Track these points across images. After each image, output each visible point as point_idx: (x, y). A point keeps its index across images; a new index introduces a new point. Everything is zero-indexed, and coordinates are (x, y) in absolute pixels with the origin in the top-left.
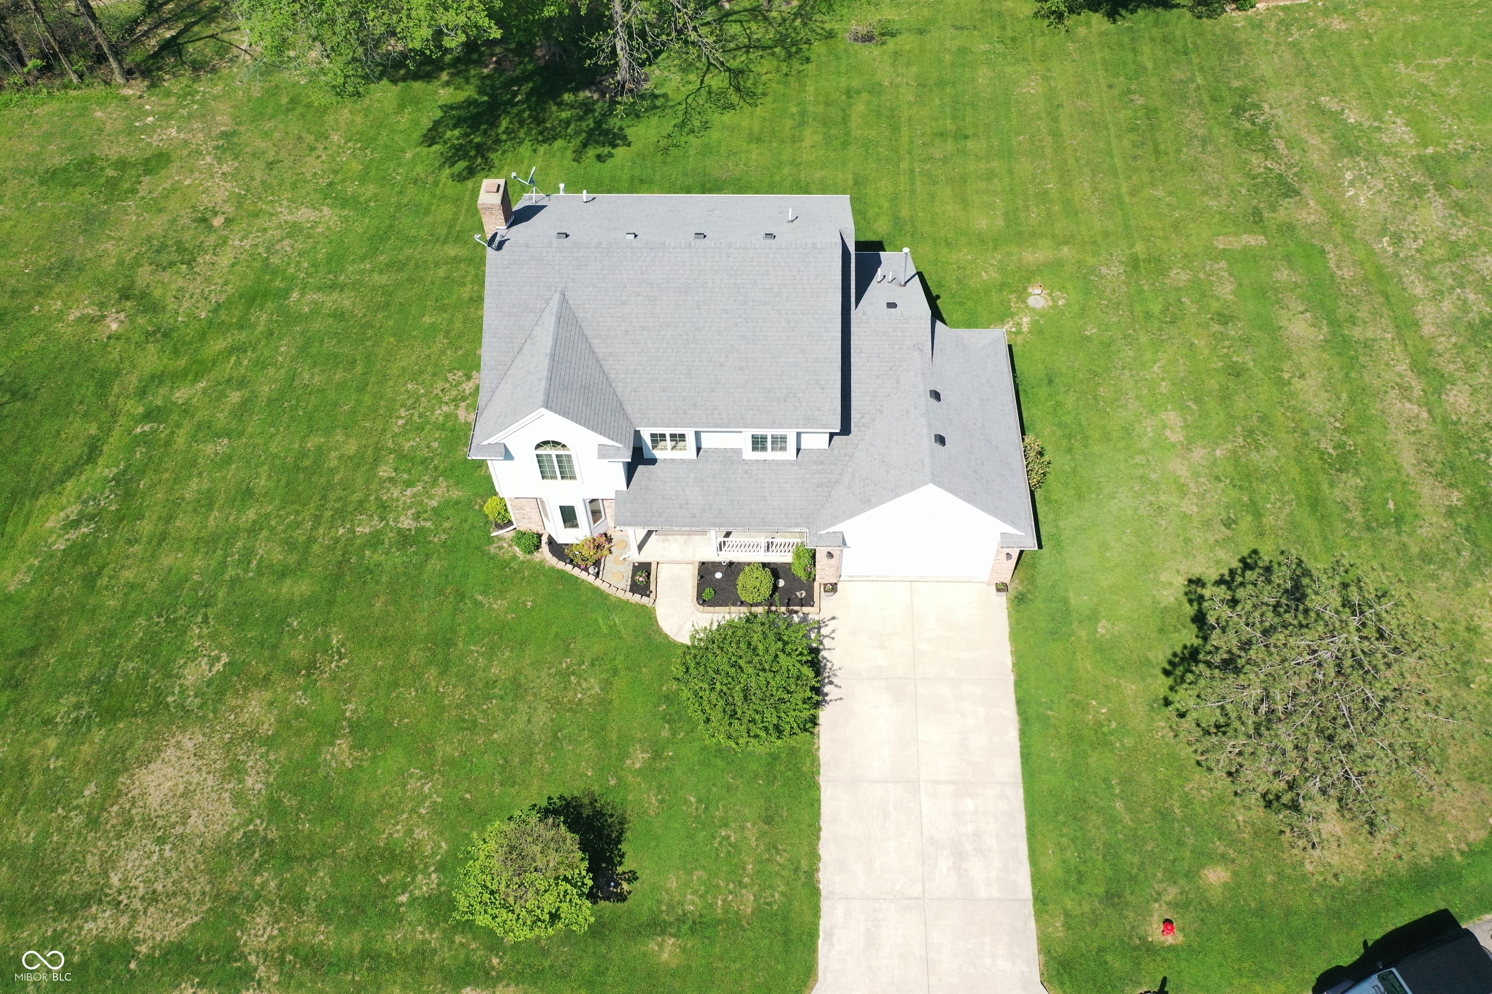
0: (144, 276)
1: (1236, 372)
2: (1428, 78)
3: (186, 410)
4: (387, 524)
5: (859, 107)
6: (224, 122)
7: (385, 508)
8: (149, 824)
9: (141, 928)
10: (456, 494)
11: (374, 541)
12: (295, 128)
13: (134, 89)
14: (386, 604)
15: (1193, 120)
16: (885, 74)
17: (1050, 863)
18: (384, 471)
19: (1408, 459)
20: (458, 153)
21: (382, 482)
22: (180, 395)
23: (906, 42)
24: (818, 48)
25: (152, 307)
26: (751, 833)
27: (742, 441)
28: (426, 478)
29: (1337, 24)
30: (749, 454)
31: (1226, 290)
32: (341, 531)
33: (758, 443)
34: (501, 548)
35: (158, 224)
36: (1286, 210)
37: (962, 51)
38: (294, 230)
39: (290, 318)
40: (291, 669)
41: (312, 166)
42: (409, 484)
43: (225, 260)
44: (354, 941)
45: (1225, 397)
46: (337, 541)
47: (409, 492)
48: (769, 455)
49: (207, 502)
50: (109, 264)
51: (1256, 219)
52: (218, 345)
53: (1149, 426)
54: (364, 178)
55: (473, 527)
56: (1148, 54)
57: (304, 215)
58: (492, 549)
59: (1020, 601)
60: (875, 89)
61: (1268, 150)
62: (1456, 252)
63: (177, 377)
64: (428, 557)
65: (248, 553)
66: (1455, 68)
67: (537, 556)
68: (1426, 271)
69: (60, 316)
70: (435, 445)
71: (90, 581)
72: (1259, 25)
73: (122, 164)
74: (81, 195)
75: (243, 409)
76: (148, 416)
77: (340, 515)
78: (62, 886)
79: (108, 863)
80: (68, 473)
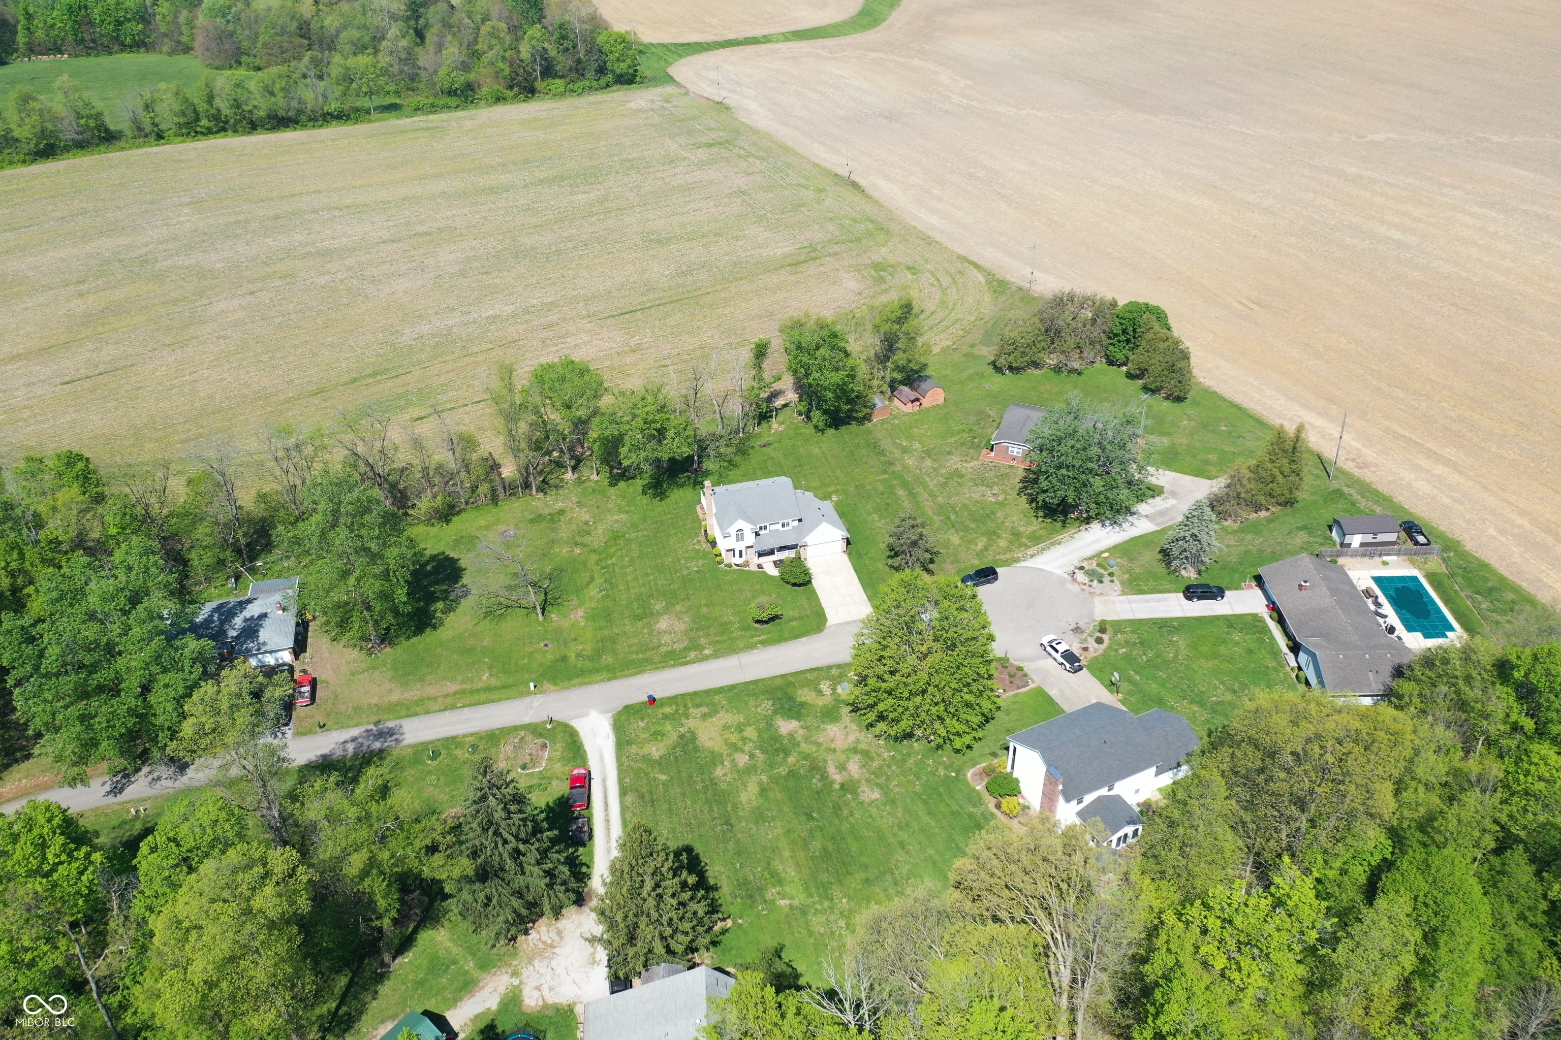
0: (578, 539)
1: (888, 504)
2: (923, 431)
3: (613, 564)
5: (769, 464)
6: (575, 499)
8: (665, 632)
9: (675, 646)
11: (689, 574)
12: (599, 497)
13: (541, 495)
15: (863, 452)
16: (773, 454)
17: (870, 593)
18: (683, 561)
19: (930, 513)
20: (655, 496)
22: (609, 562)
23: (776, 445)
24: (751, 451)
25: (586, 546)
26: (805, 602)
27: (779, 526)
29: (896, 422)
30: (781, 529)
31: (881, 488)
33: (783, 525)
35: (574, 527)
36: (892, 468)
37: (794, 445)
38: (616, 521)
39: (630, 541)
40: (683, 600)
41: (610, 506)
43: (600, 532)
44: (725, 637)
45: (886, 509)
48: (786, 528)
49: (636, 578)
50: (566, 538)
51: (885, 472)
52: (612, 550)
53: (870, 518)
54: (628, 505)
56: (847, 438)
57: (616, 517)
59: (849, 555)
60: (772, 458)
61: (885, 456)
62: (935, 470)
63: (606, 559)
65: (656, 584)
66: (929, 428)
67: (732, 568)
68: (928, 475)
69: (561, 552)
71: (614, 600)
72: (875, 425)
73: (550, 514)
74: (544, 524)
75: (632, 560)
76: (603, 568)
77: (676, 572)
78: (650, 646)
79: (659, 640)
80: (588, 584)
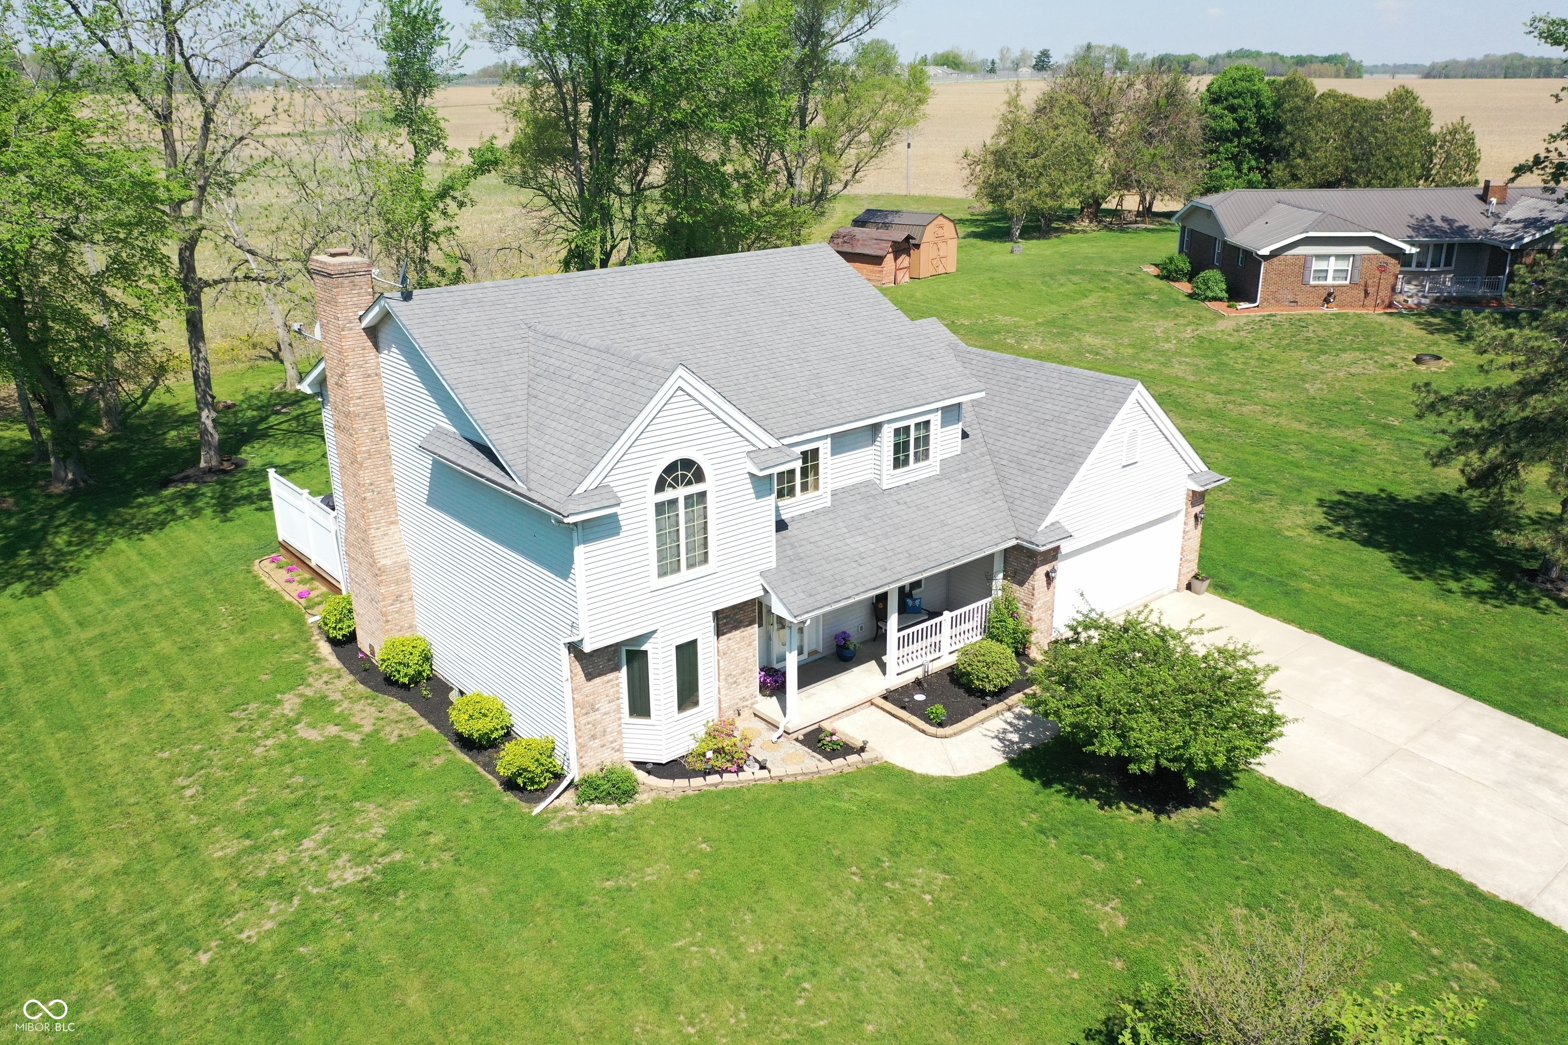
4: (308, 895)
7: (279, 883)
10: (409, 805)
11: (302, 929)
14: (428, 986)
18: (221, 850)
21: (232, 863)
28: (326, 816)
30: (892, 478)
32: (204, 959)
33: (901, 448)
34: (570, 819)
42: (299, 836)
46: (210, 973)
47: (307, 843)
48: (915, 471)
55: (488, 823)
58: (556, 827)
64: (446, 889)
67: (643, 798)
70: (298, 780)
77: (177, 940)
